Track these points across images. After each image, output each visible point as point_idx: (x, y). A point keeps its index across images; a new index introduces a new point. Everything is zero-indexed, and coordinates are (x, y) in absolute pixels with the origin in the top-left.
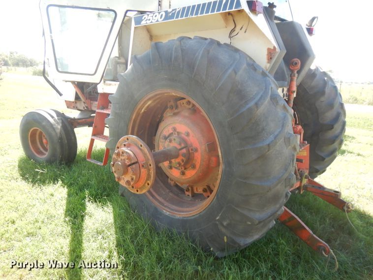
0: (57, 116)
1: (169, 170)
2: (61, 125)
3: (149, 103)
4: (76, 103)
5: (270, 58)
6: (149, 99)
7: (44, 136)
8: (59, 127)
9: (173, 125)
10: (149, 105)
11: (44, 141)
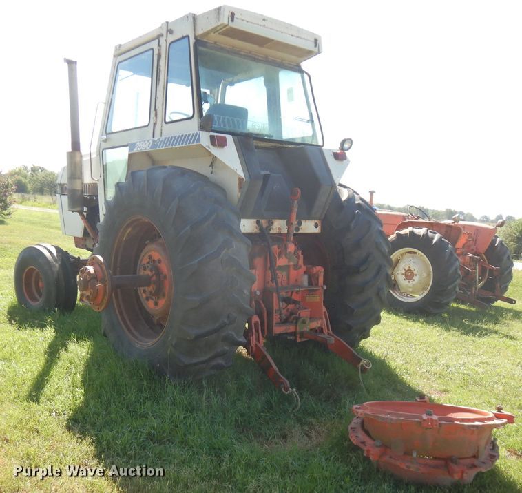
0: (57, 252)
1: (146, 301)
2: (59, 263)
3: (129, 230)
4: (85, 240)
5: (240, 188)
6: (128, 226)
7: (41, 279)
8: (57, 265)
9: (150, 254)
10: (129, 233)
11: (40, 284)
